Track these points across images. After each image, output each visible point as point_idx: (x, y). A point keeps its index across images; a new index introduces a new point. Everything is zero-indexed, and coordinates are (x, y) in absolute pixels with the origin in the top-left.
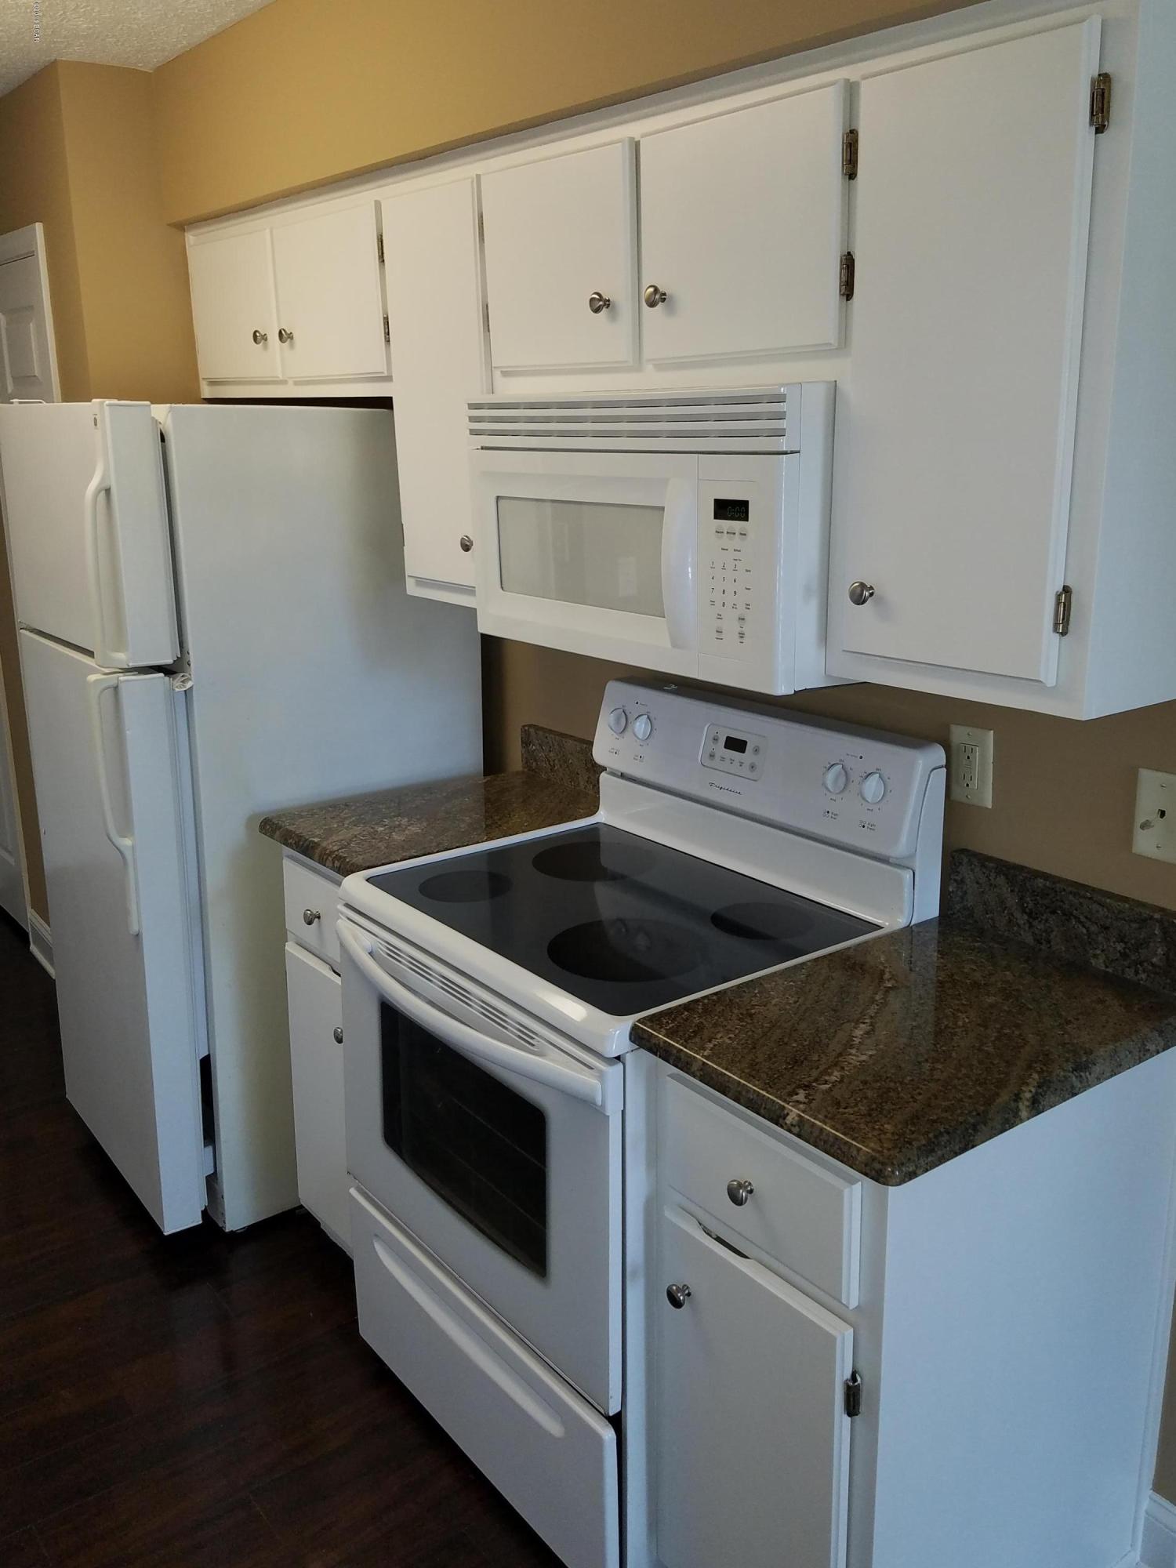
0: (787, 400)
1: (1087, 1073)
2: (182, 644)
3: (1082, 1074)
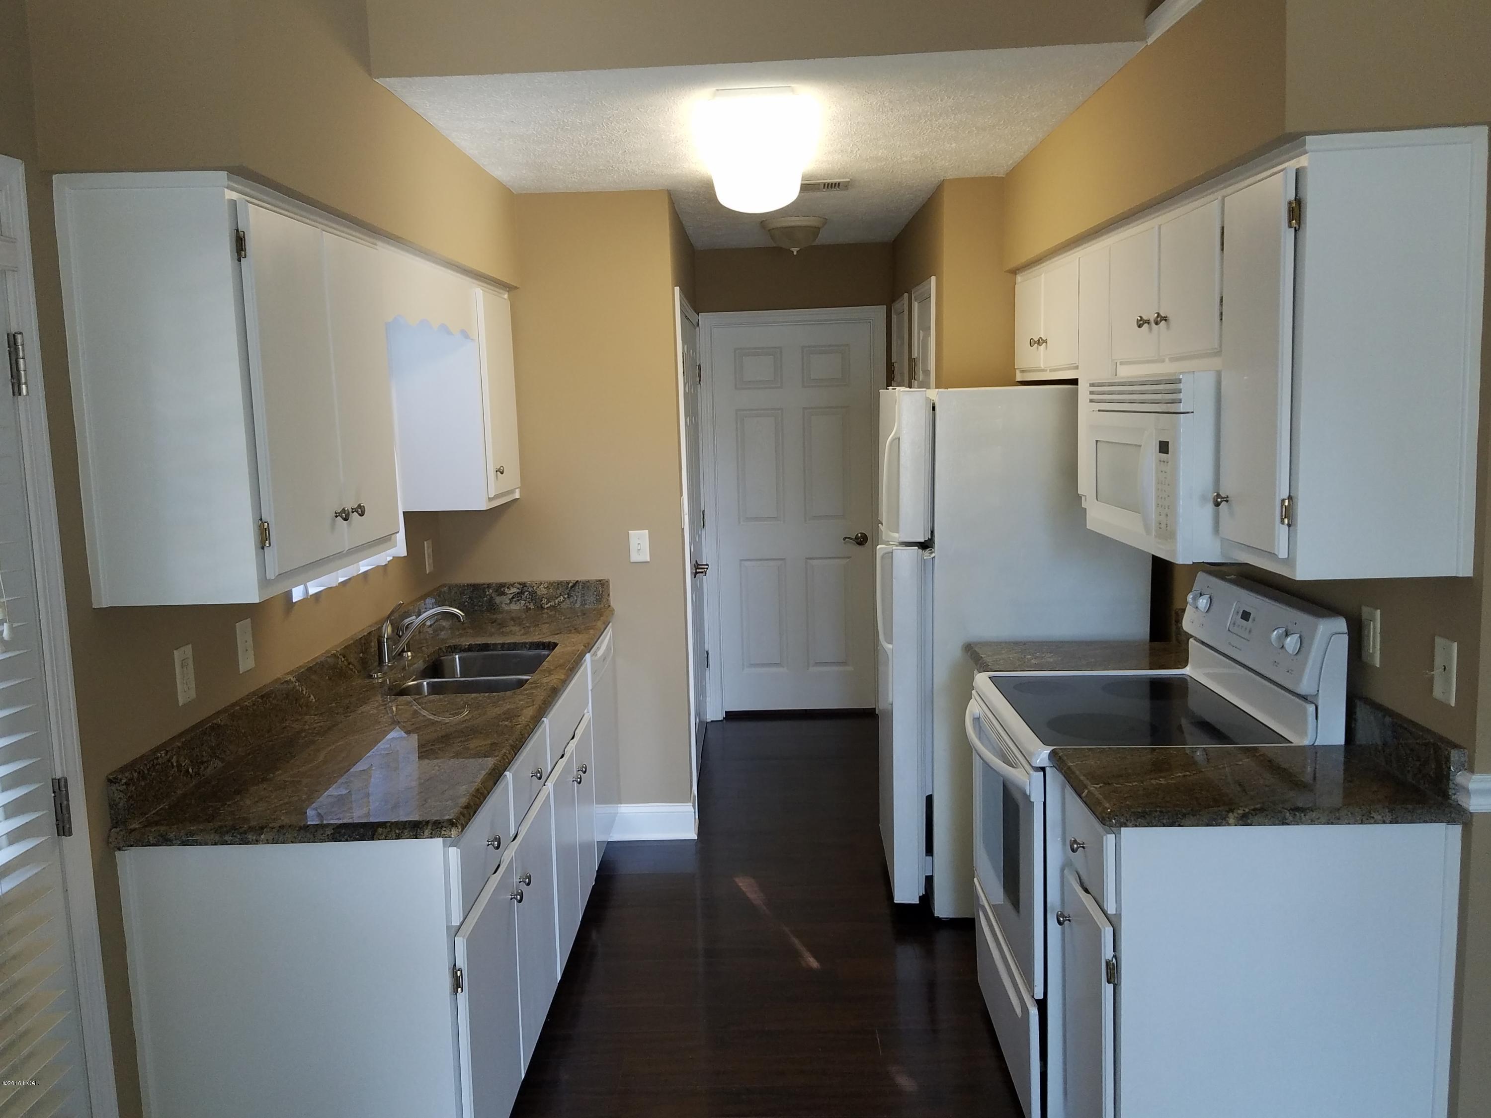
0: (1182, 382)
1: (1303, 814)
2: (932, 532)
3: (1297, 813)
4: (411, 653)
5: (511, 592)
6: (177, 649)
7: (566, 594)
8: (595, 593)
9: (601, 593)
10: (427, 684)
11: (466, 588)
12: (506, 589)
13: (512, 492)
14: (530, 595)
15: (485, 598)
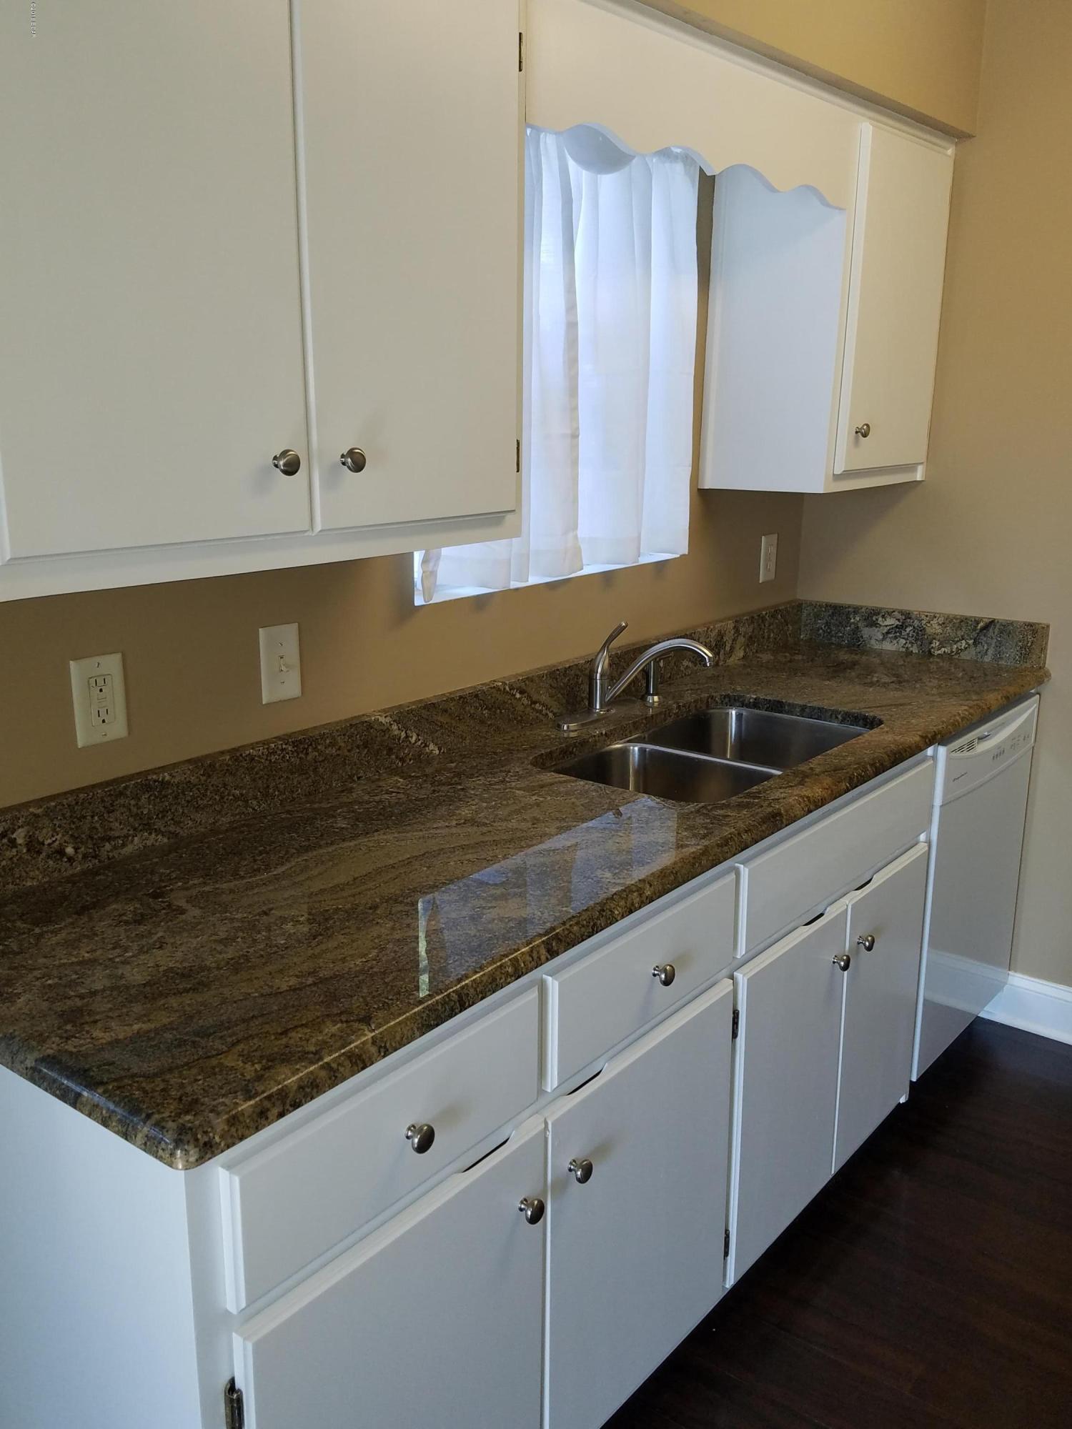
4: (659, 698)
5: (886, 623)
6: (76, 659)
7: (971, 639)
8: (1020, 644)
9: (1029, 645)
10: (639, 750)
11: (824, 609)
12: (880, 619)
13: (911, 468)
14: (914, 632)
15: (849, 628)
